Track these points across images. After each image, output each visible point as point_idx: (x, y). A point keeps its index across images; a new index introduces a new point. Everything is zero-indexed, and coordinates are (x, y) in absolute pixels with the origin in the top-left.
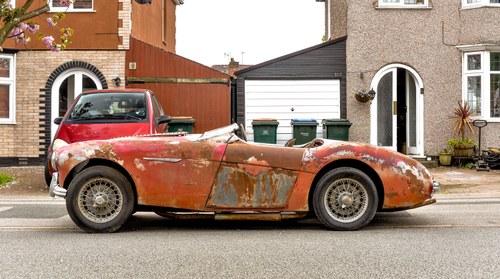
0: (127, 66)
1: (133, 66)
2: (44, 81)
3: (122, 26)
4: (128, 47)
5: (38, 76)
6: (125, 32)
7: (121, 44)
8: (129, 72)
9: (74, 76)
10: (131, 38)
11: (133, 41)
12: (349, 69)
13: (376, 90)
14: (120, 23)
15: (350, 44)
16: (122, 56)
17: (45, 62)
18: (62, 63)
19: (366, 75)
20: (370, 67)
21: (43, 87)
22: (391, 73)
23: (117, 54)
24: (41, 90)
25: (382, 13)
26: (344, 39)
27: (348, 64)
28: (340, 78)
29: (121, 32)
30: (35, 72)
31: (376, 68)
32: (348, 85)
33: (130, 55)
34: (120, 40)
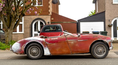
0: (51, 19)
1: (52, 19)
2: (31, 23)
3: (50, 9)
4: (51, 14)
5: (29, 22)
6: (51, 11)
7: (50, 14)
8: (51, 20)
9: (38, 22)
10: (52, 12)
11: (52, 13)
12: (106, 19)
13: (113, 24)
14: (49, 9)
15: (106, 13)
16: (50, 17)
17: (31, 18)
18: (35, 19)
19: (110, 20)
20: (111, 18)
21: (30, 24)
22: (116, 20)
23: (49, 16)
24: (30, 25)
25: (114, 5)
26: (105, 12)
27: (106, 18)
28: (104, 21)
29: (49, 11)
30: (28, 21)
31: (113, 19)
32: (106, 23)
33: (52, 17)
34: (49, 13)
